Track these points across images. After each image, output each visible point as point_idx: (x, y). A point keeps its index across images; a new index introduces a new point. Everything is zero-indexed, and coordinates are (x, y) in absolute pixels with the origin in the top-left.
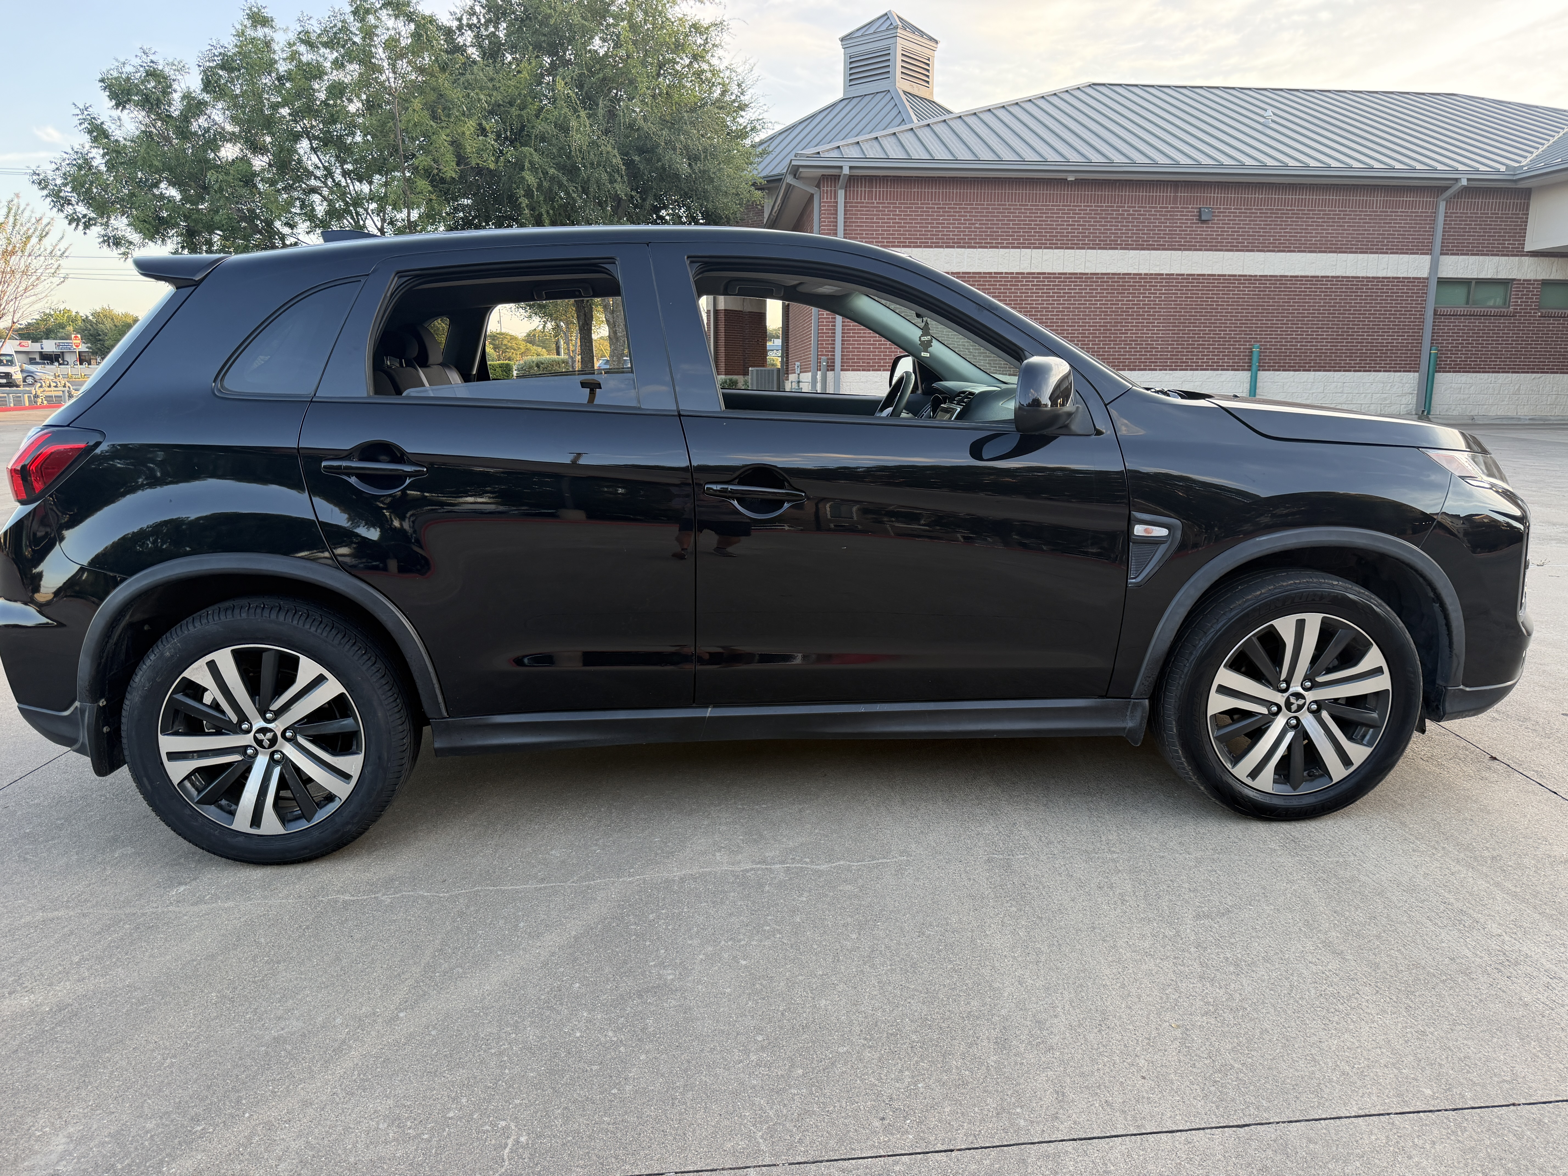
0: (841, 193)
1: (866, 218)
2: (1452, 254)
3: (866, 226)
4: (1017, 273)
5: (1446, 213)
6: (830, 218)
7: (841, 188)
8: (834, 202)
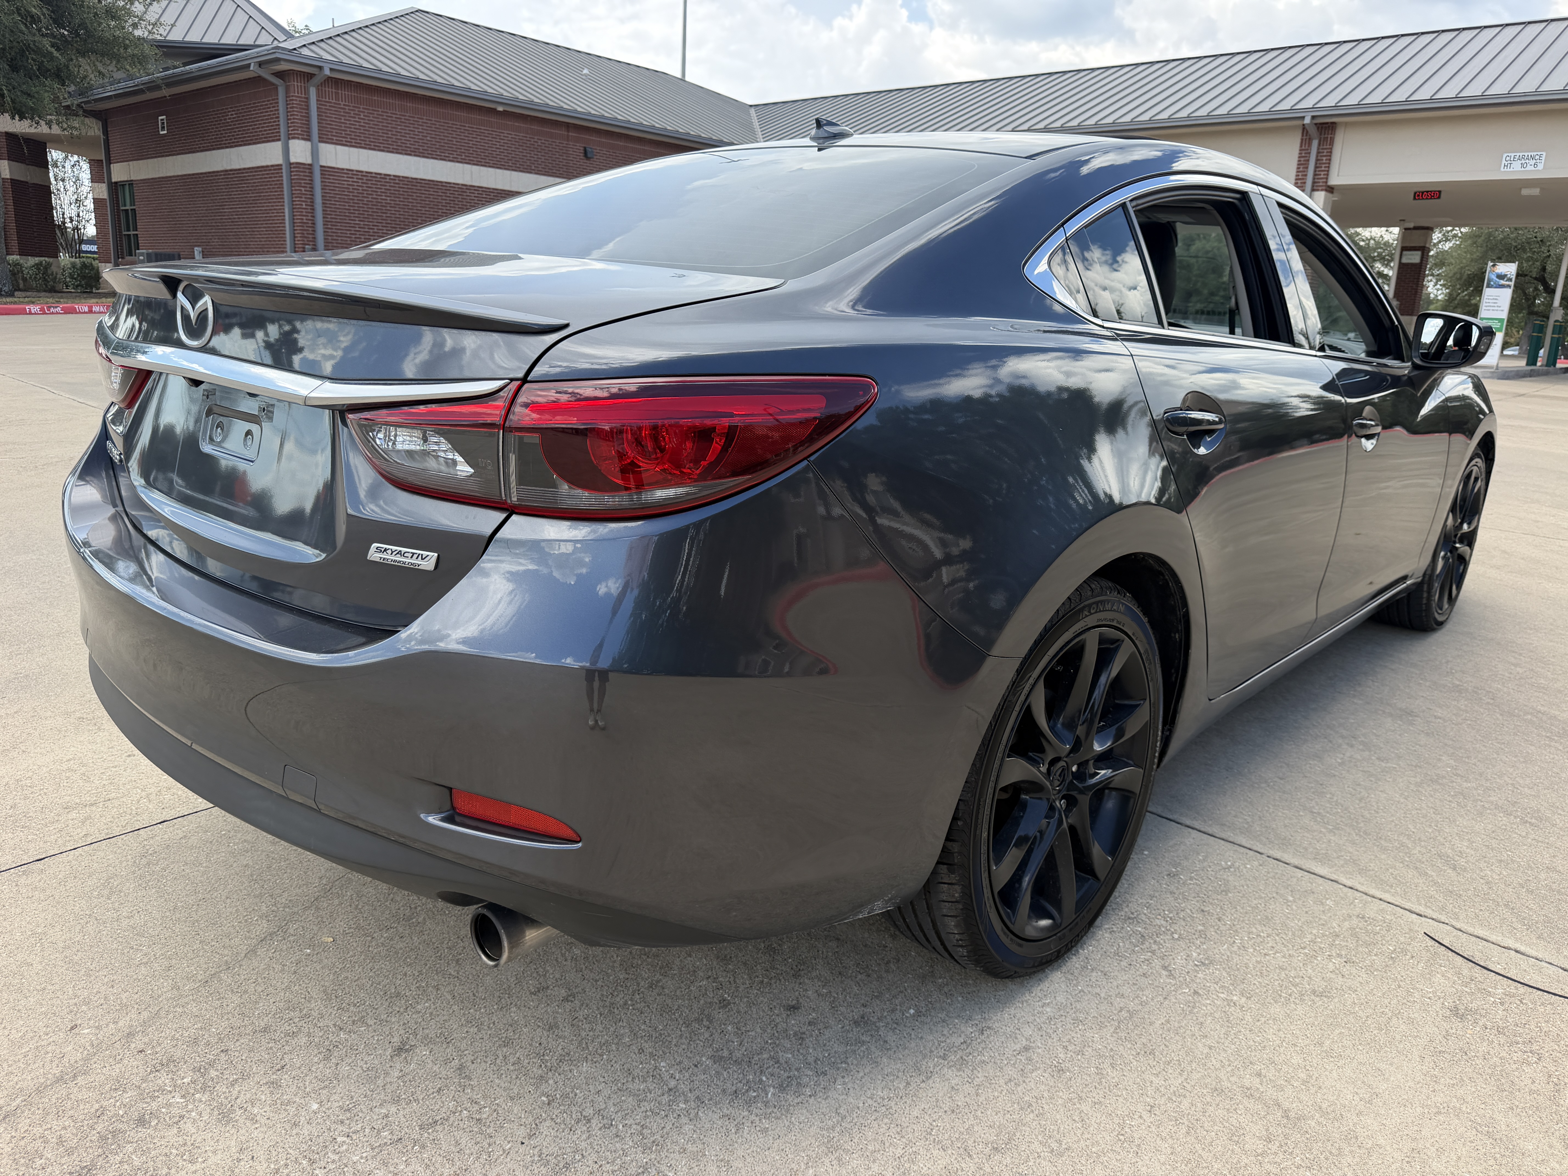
0: (313, 92)
1: (335, 118)
3: (336, 125)
4: (462, 185)
6: (302, 113)
7: (313, 86)
8: (305, 98)
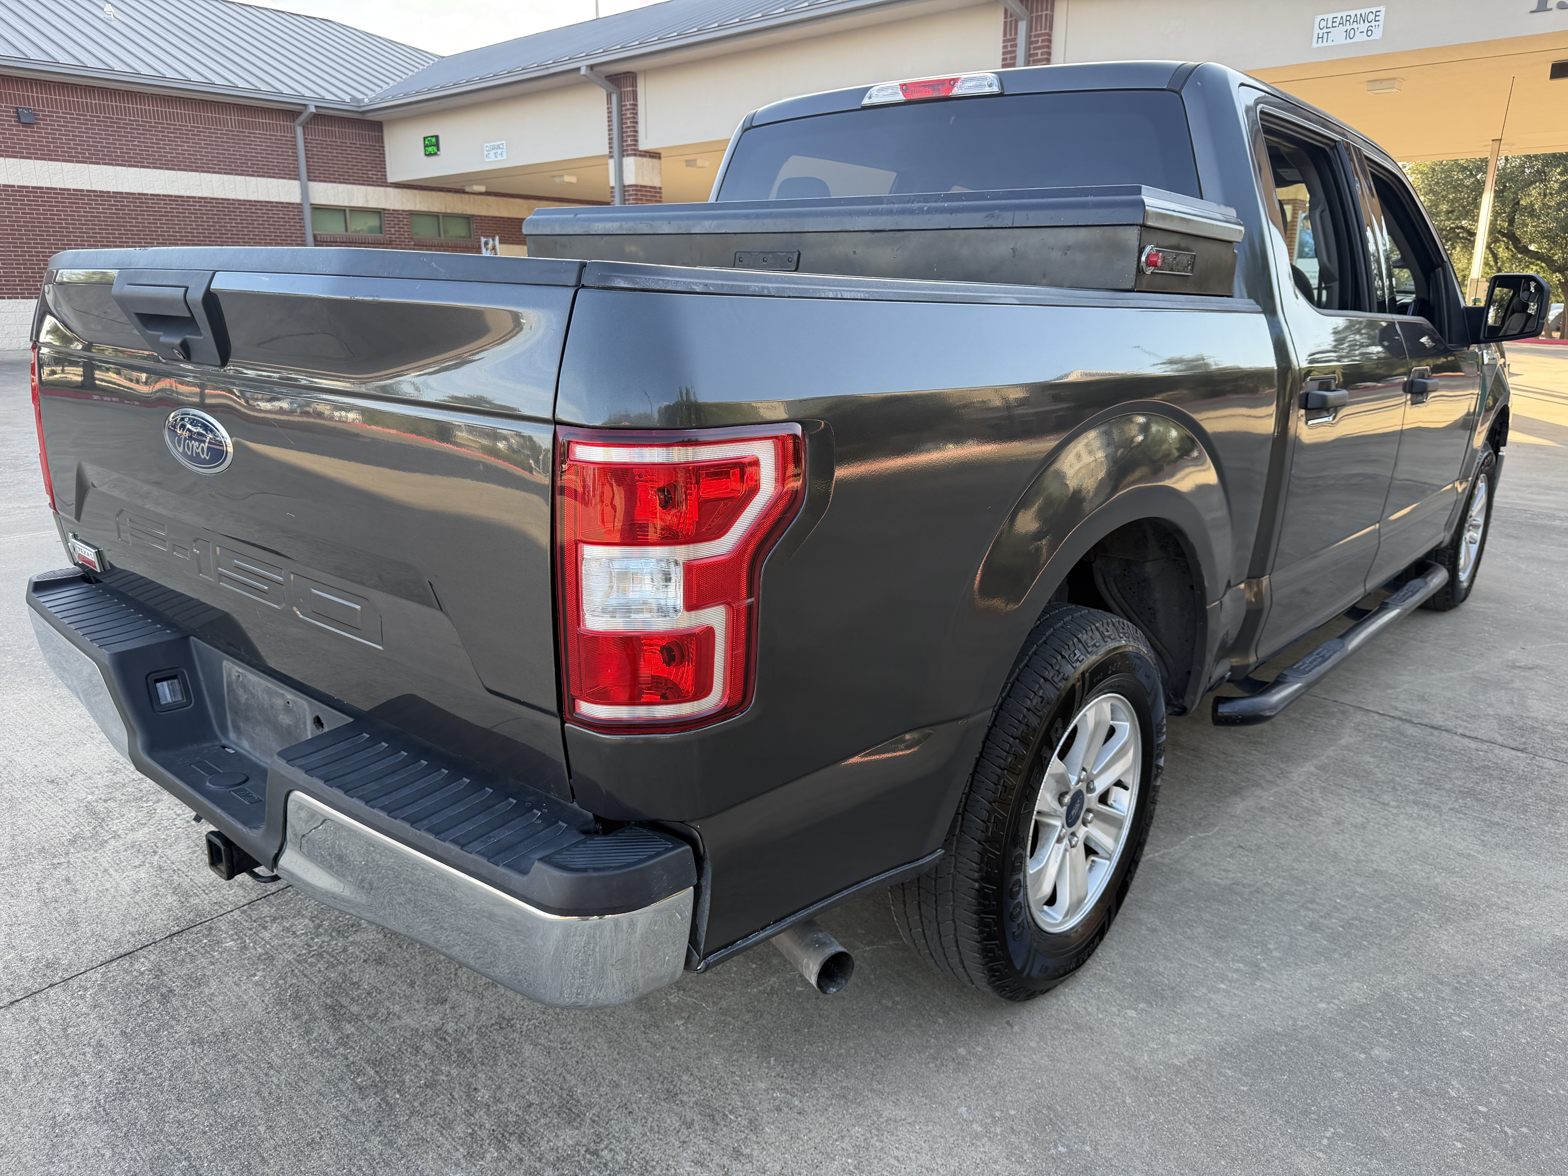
2: (320, 181)
5: (305, 139)
